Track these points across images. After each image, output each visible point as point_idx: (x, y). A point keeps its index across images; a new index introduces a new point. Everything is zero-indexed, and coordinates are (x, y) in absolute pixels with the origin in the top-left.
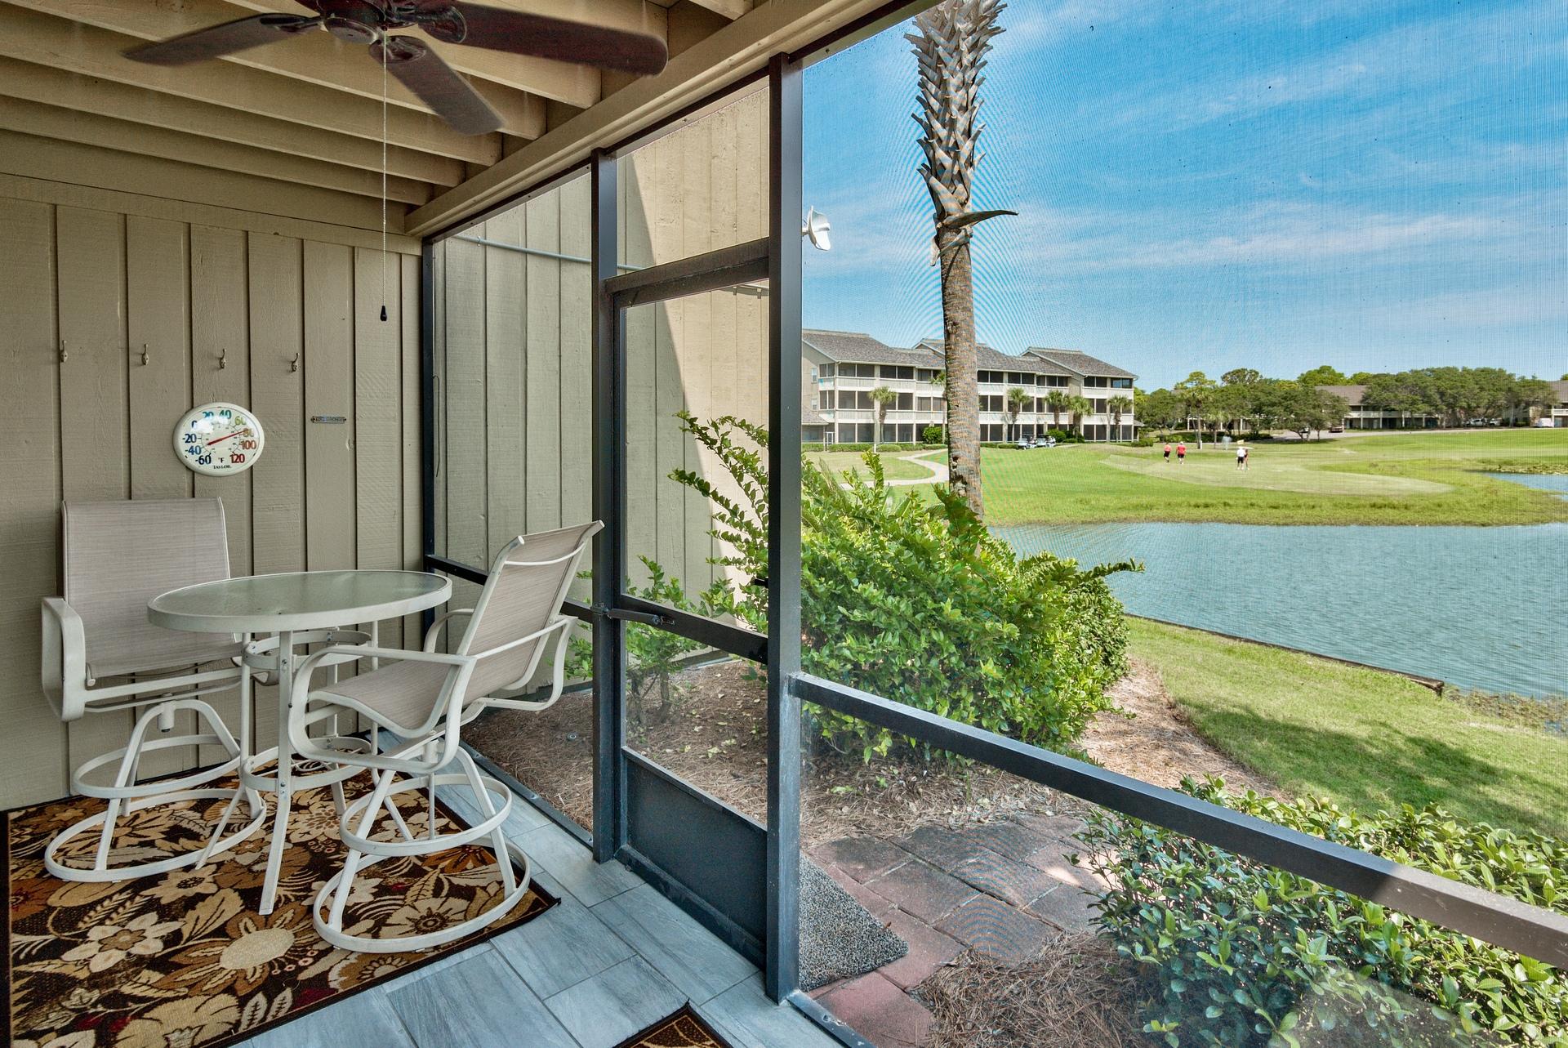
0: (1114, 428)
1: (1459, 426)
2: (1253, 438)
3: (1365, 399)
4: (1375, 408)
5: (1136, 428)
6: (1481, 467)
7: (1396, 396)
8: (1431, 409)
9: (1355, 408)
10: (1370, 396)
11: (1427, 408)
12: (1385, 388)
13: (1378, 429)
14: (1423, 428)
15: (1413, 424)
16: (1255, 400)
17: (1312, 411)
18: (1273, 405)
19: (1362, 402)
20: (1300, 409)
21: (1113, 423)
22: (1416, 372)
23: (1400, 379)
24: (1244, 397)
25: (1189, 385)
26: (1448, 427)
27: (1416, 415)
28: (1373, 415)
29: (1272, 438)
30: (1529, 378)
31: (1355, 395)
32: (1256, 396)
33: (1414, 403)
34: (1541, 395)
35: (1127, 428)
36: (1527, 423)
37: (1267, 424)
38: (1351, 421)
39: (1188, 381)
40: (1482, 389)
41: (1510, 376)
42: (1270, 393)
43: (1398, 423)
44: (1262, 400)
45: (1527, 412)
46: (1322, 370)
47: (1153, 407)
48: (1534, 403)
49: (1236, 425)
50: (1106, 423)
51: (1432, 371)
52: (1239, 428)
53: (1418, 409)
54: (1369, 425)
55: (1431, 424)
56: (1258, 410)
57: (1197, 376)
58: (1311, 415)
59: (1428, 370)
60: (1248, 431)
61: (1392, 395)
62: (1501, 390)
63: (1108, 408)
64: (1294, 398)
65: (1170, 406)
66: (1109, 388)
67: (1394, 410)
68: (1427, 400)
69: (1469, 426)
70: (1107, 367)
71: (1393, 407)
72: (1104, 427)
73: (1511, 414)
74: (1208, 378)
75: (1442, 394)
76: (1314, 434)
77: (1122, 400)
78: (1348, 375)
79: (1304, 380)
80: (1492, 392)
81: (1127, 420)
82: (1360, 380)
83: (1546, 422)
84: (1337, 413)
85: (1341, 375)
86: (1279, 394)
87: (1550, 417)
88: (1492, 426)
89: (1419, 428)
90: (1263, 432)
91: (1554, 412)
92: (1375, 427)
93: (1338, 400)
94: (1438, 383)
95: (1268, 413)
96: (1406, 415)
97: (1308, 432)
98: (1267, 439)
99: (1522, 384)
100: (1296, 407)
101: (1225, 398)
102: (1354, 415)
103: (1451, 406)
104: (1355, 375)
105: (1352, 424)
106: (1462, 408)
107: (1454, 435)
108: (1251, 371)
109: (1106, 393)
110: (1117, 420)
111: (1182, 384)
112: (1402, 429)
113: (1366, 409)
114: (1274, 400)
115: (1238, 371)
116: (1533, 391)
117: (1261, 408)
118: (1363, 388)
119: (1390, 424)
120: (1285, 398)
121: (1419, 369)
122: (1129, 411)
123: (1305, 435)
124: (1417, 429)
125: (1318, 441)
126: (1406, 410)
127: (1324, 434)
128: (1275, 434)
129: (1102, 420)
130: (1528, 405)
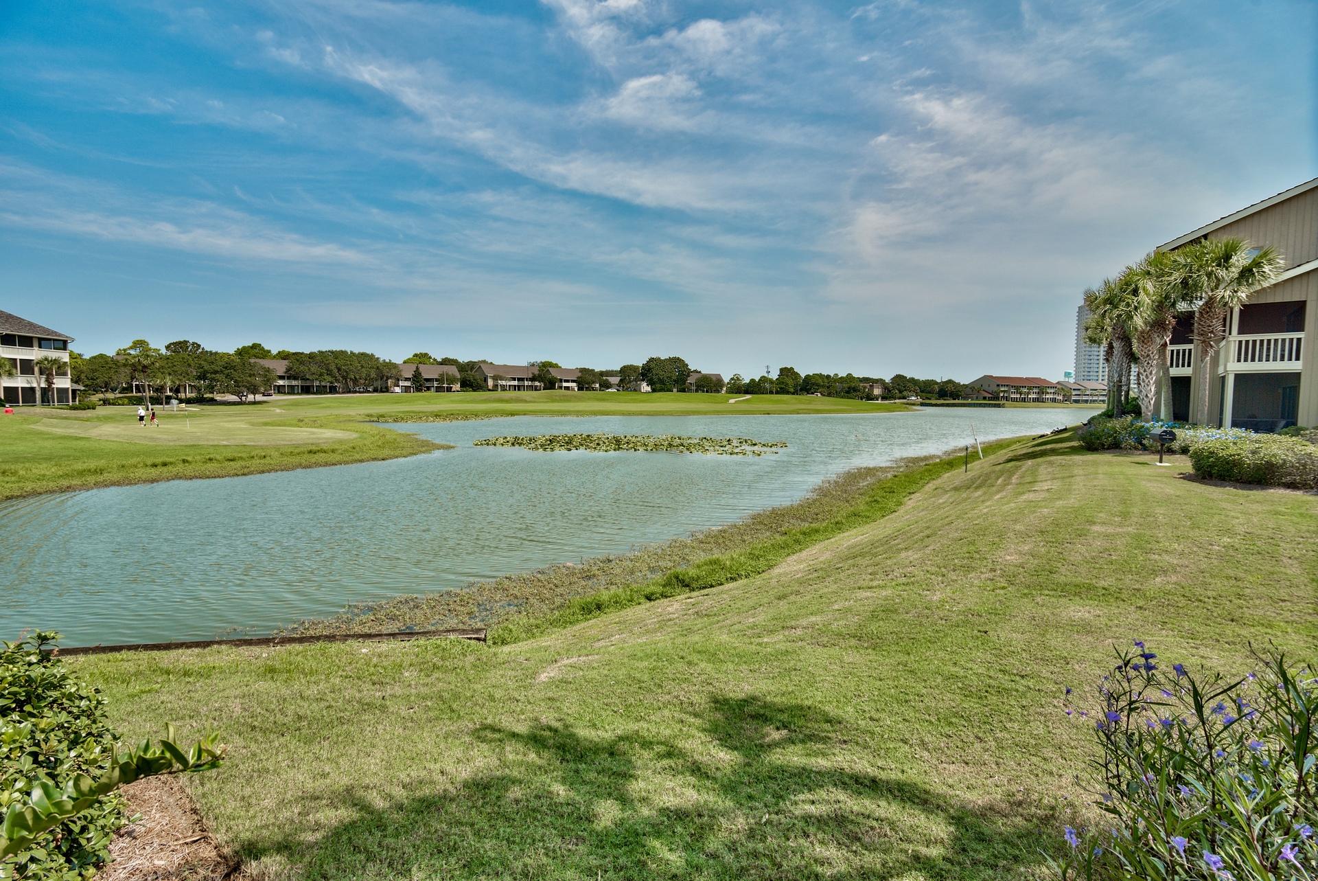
0: (45, 392)
1: (349, 392)
2: (200, 401)
3: (288, 370)
4: (295, 378)
5: (74, 391)
6: (368, 419)
7: (309, 369)
8: (332, 379)
9: (281, 378)
10: (291, 368)
11: (330, 379)
12: (302, 363)
13: (298, 394)
14: (328, 393)
15: (321, 390)
16: (199, 368)
17: (249, 379)
18: (216, 372)
19: (286, 373)
20: (239, 377)
21: (43, 385)
22: (322, 352)
23: (311, 356)
24: (189, 365)
25: (132, 352)
26: (343, 393)
27: (323, 384)
28: (294, 383)
29: (216, 400)
30: (387, 360)
31: (280, 367)
32: (200, 364)
33: (321, 375)
34: (394, 372)
35: (62, 392)
36: (386, 390)
37: (211, 389)
38: (279, 387)
39: (131, 348)
40: (362, 367)
41: (378, 358)
42: (212, 363)
43: (312, 390)
44: (205, 368)
45: (387, 383)
46: (255, 346)
47: (94, 371)
48: (391, 377)
49: (182, 389)
50: (35, 385)
51: (332, 352)
52: (185, 393)
53: (324, 380)
54: (292, 390)
55: (333, 390)
56: (202, 377)
57: (139, 344)
58: (248, 382)
59: (328, 351)
60: (194, 395)
61: (306, 368)
62: (373, 367)
63: (36, 369)
64: (233, 368)
65: (113, 371)
66: (36, 348)
67: (308, 379)
68: (330, 373)
69: (355, 392)
70: (32, 326)
71: (307, 377)
72: (33, 389)
73: (378, 384)
74: (152, 346)
75: (339, 369)
76: (251, 397)
77: (55, 361)
78: (274, 352)
79: (241, 352)
80: (368, 369)
81: (62, 383)
82: (283, 356)
83: (397, 389)
84: (268, 380)
85: (269, 351)
86: (221, 363)
87: (399, 386)
88: (369, 392)
89: (325, 393)
90: (208, 395)
91: (401, 383)
92: (296, 392)
93: (268, 370)
94: (336, 361)
95: (212, 379)
96: (316, 383)
97: (246, 396)
98: (212, 402)
99: (384, 364)
100: (235, 374)
101: (170, 365)
102: (281, 382)
103: (345, 378)
104: (279, 352)
105: (280, 390)
106: (351, 379)
107: (347, 398)
108: (194, 344)
109: (34, 354)
110: (50, 383)
111: (125, 350)
112: (314, 393)
113: (289, 378)
114: (216, 368)
115: (180, 343)
116: (390, 369)
117: (205, 375)
118: (286, 362)
119: (306, 390)
120: (225, 368)
121: (324, 350)
122: (65, 374)
123: (244, 398)
124: (324, 394)
125: (255, 403)
126: (316, 379)
127: (259, 397)
128: (218, 397)
129: (28, 382)
130: (387, 379)
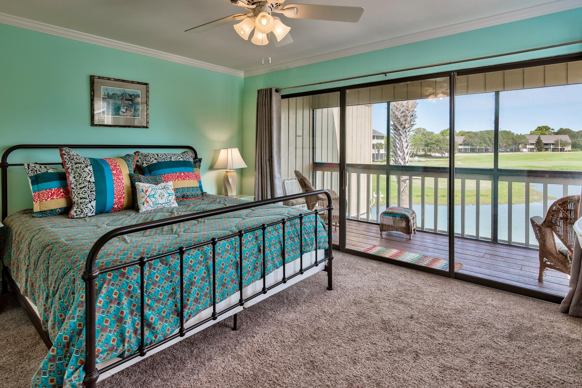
0: (377, 155)
3: (464, 141)
4: (467, 145)
7: (474, 141)
8: (487, 146)
9: (460, 145)
10: (466, 140)
11: (485, 145)
12: (471, 137)
13: (468, 152)
15: (480, 151)
16: (426, 142)
18: (432, 144)
19: (463, 142)
20: (442, 146)
22: (481, 132)
23: (476, 134)
24: (422, 141)
27: (481, 147)
28: (466, 147)
30: (519, 134)
31: (460, 140)
32: (426, 140)
33: (481, 143)
34: (523, 140)
35: (382, 154)
36: (518, 150)
37: (430, 150)
38: (459, 149)
40: (504, 138)
41: (513, 133)
42: (431, 139)
43: (475, 150)
44: (428, 142)
45: (519, 146)
48: (521, 143)
51: (487, 131)
53: (482, 145)
54: (465, 151)
55: (486, 151)
56: (427, 145)
58: (446, 148)
59: (485, 131)
60: (423, 153)
61: (473, 140)
62: (510, 139)
63: (375, 147)
64: (440, 142)
68: (485, 142)
71: (474, 144)
73: (514, 147)
75: (490, 140)
77: (380, 144)
80: (507, 140)
82: (462, 134)
83: (525, 150)
86: (434, 139)
87: (526, 148)
88: (507, 152)
89: (483, 152)
90: (429, 153)
91: (528, 146)
92: (467, 152)
94: (489, 136)
95: (431, 147)
96: (478, 147)
98: (430, 156)
99: (517, 136)
100: (440, 145)
102: (460, 147)
104: (460, 132)
105: (460, 151)
110: (378, 151)
112: (477, 152)
113: (464, 145)
114: (433, 142)
116: (521, 139)
117: (428, 145)
118: (463, 137)
119: (473, 151)
120: (436, 141)
121: (482, 130)
122: (382, 148)
123: (443, 155)
126: (478, 145)
128: (433, 154)
130: (519, 144)
